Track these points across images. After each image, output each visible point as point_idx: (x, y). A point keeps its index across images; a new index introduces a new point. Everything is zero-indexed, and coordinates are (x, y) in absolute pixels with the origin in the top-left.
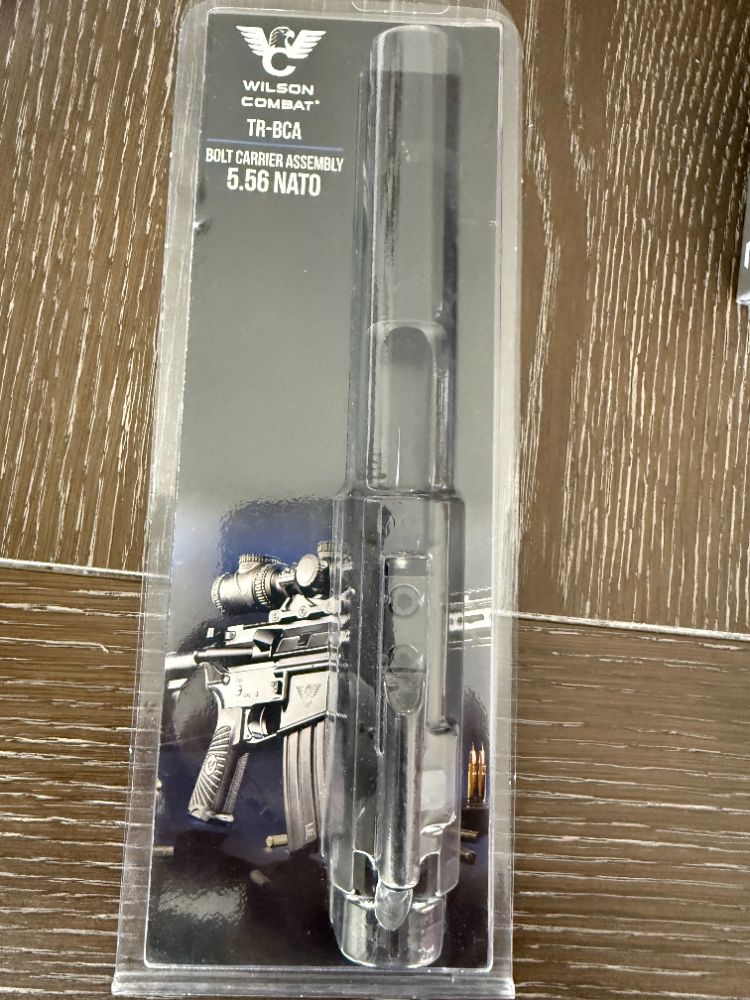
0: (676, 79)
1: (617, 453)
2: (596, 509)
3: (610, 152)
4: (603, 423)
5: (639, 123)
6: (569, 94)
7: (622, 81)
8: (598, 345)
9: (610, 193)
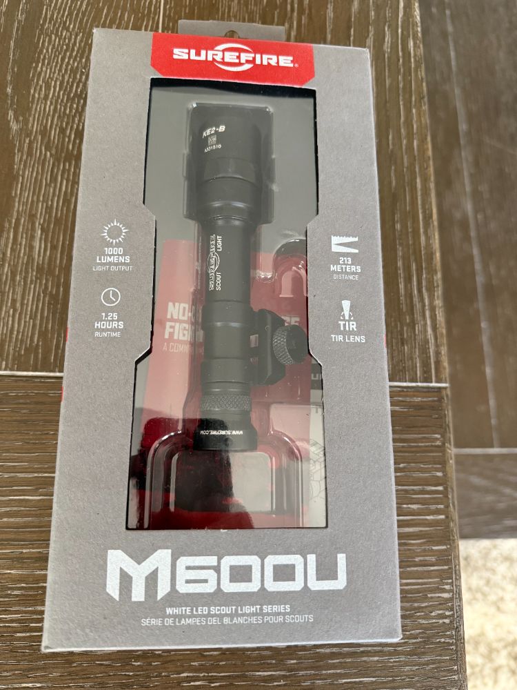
0: (71, 80)
1: (25, 279)
2: (12, 310)
3: (31, 119)
4: (18, 262)
5: (49, 103)
6: (9, 90)
7: (41, 82)
8: (18, 220)
9: (30, 140)
